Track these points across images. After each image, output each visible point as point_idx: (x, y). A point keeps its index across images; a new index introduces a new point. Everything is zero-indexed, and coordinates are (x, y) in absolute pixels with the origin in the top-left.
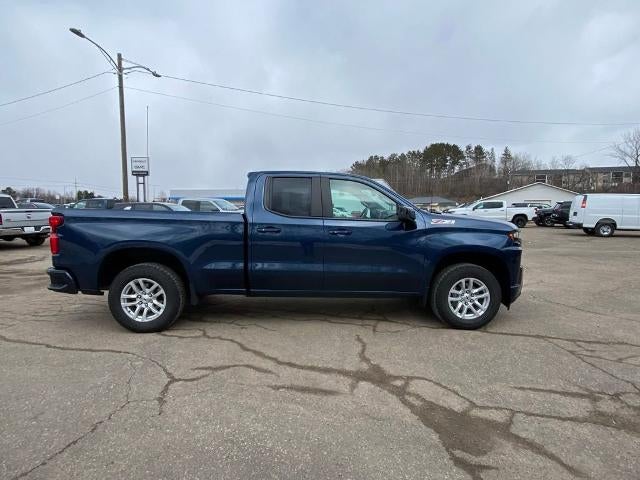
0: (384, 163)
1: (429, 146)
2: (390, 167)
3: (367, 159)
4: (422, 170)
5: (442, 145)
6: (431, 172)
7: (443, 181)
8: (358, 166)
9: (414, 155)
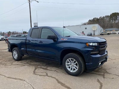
0: (98, 20)
1: (111, 14)
2: (100, 21)
3: (92, 19)
4: (110, 21)
5: (116, 13)
6: (112, 21)
7: (116, 24)
8: (90, 21)
9: (107, 16)
